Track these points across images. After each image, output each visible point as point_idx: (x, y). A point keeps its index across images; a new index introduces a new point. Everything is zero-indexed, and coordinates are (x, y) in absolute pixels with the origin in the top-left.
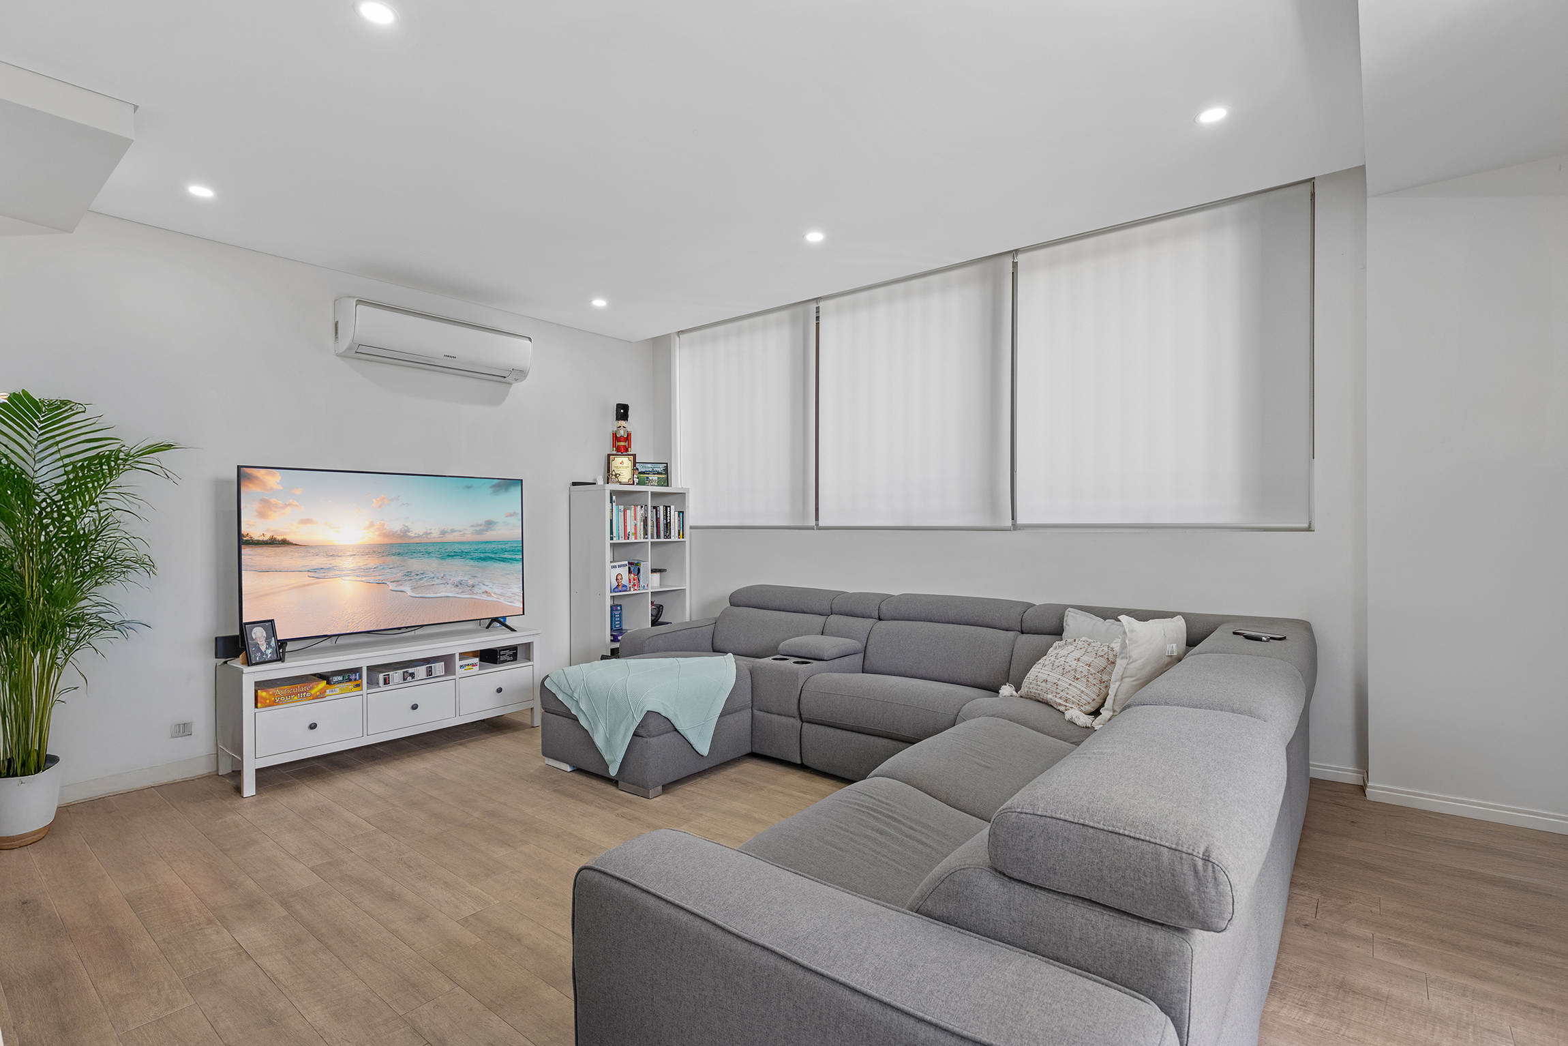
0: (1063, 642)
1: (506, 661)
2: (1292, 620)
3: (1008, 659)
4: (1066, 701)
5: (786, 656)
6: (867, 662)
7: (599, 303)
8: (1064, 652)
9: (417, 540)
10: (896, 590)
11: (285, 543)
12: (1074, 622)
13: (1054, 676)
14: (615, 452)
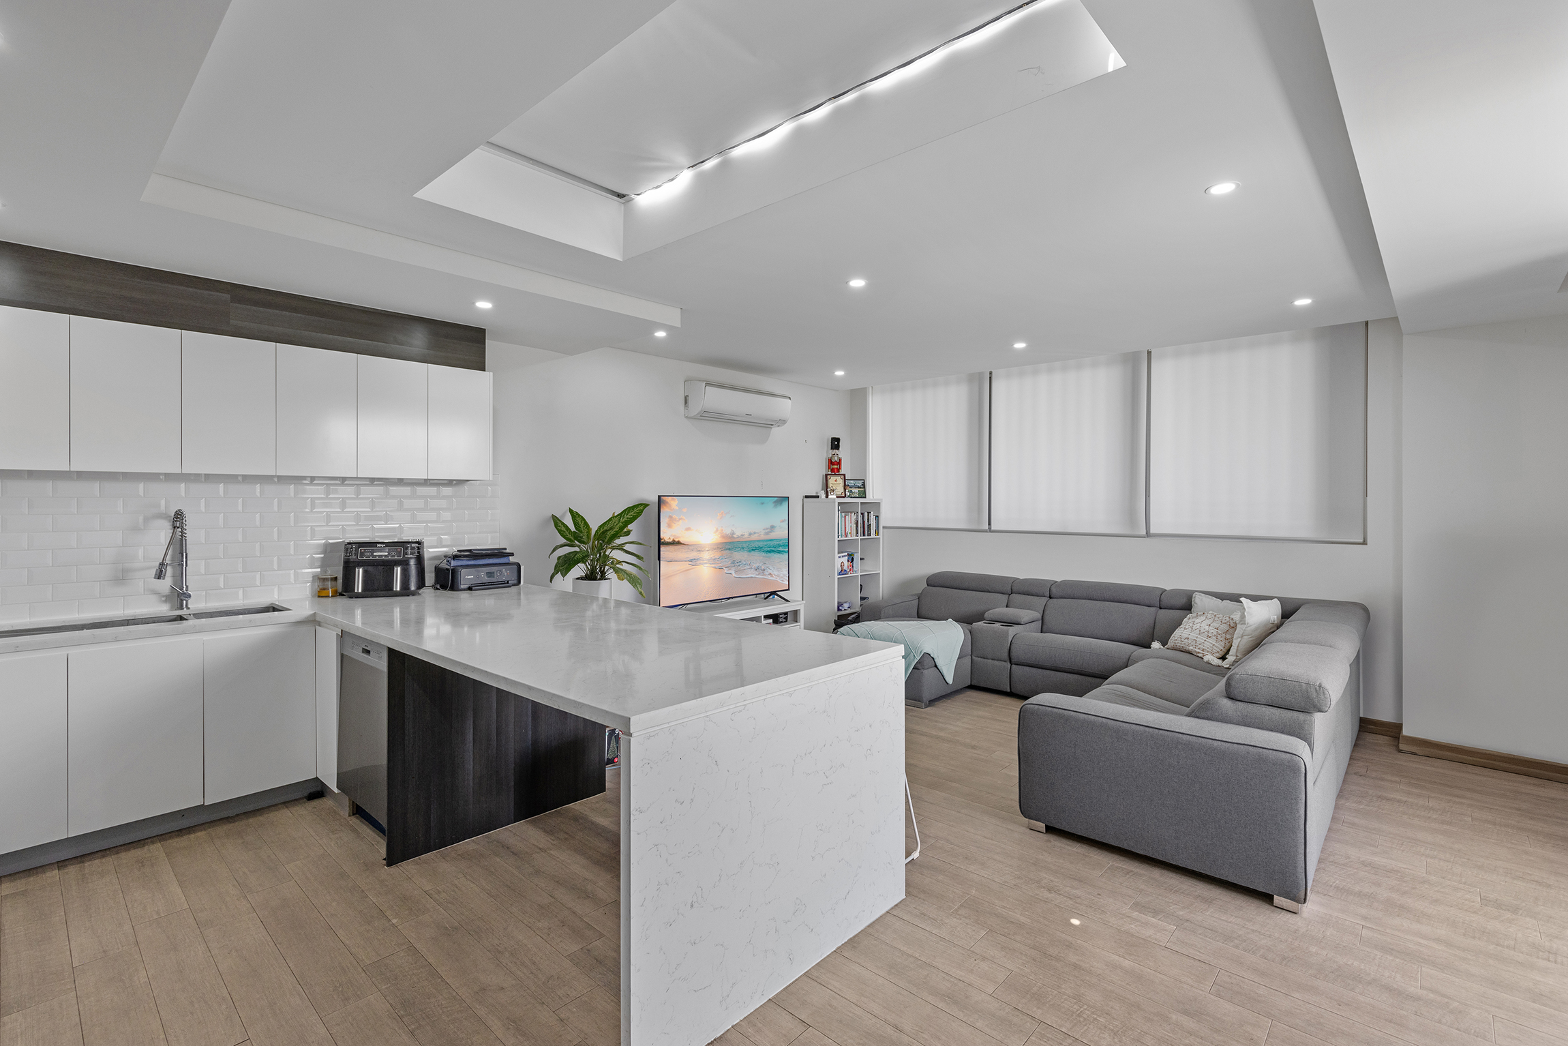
0: (1194, 615)
1: (782, 622)
2: (1352, 603)
3: (1152, 625)
4: (1203, 650)
5: (992, 621)
6: (1044, 627)
7: (840, 373)
8: (1199, 620)
9: (737, 540)
10: (1058, 577)
11: (679, 543)
12: (1199, 601)
13: (1193, 635)
14: (830, 473)
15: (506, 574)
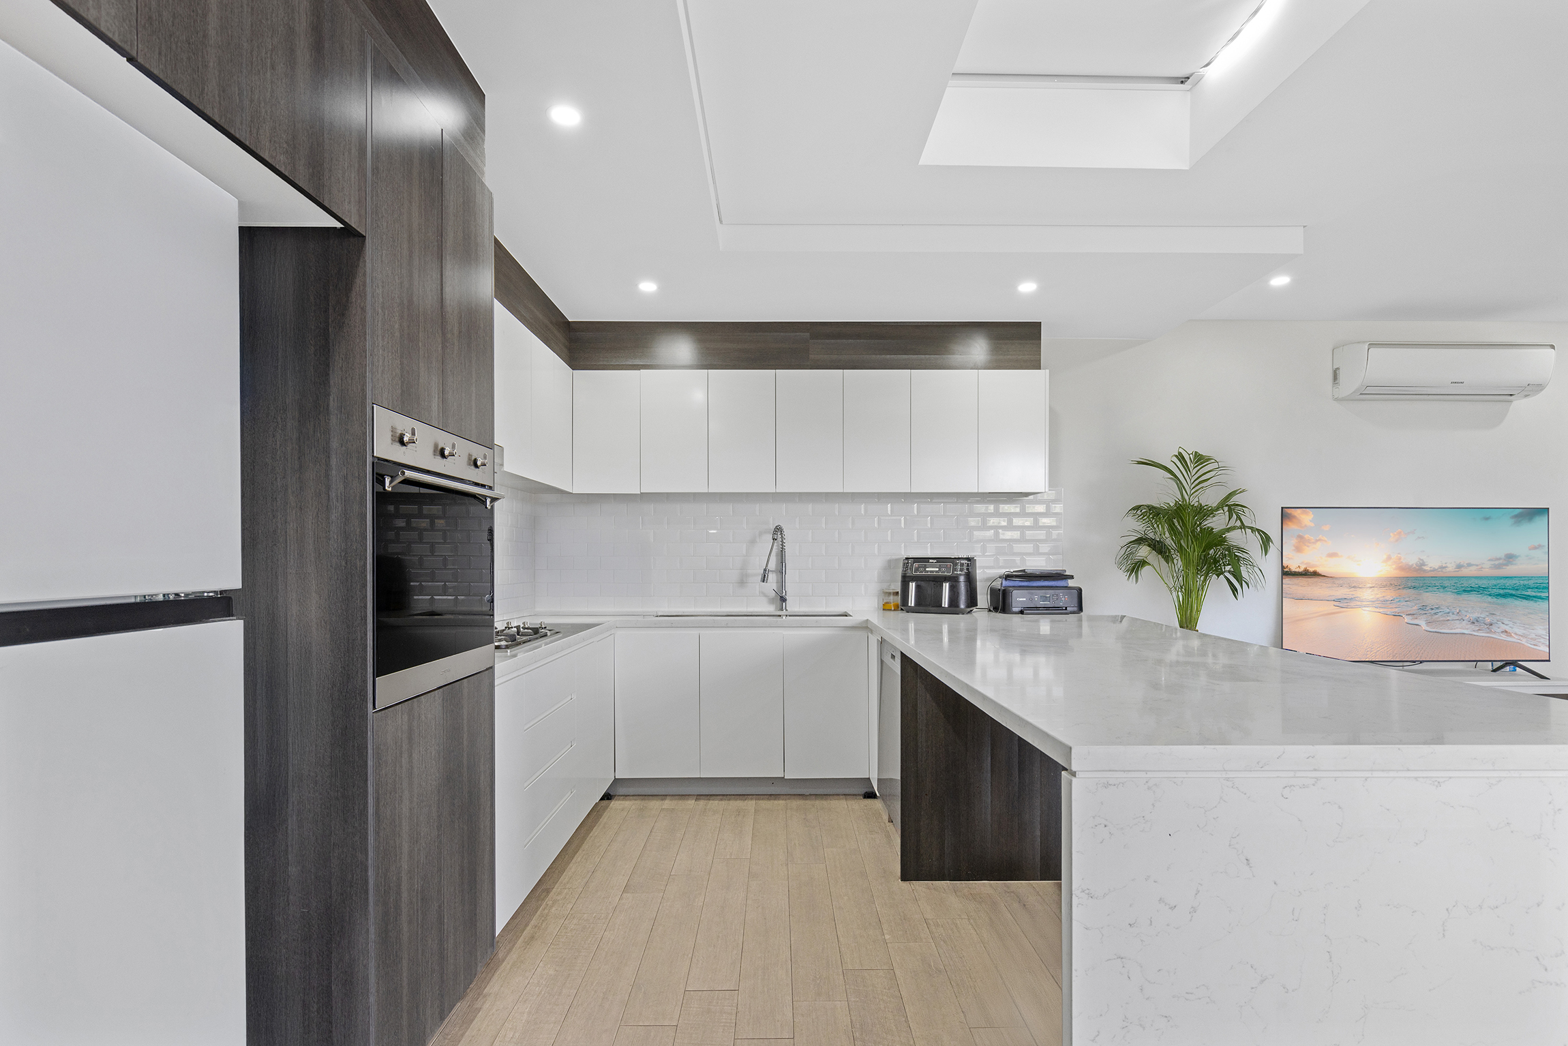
9: (1432, 574)
11: (1315, 574)
15: (1064, 599)
